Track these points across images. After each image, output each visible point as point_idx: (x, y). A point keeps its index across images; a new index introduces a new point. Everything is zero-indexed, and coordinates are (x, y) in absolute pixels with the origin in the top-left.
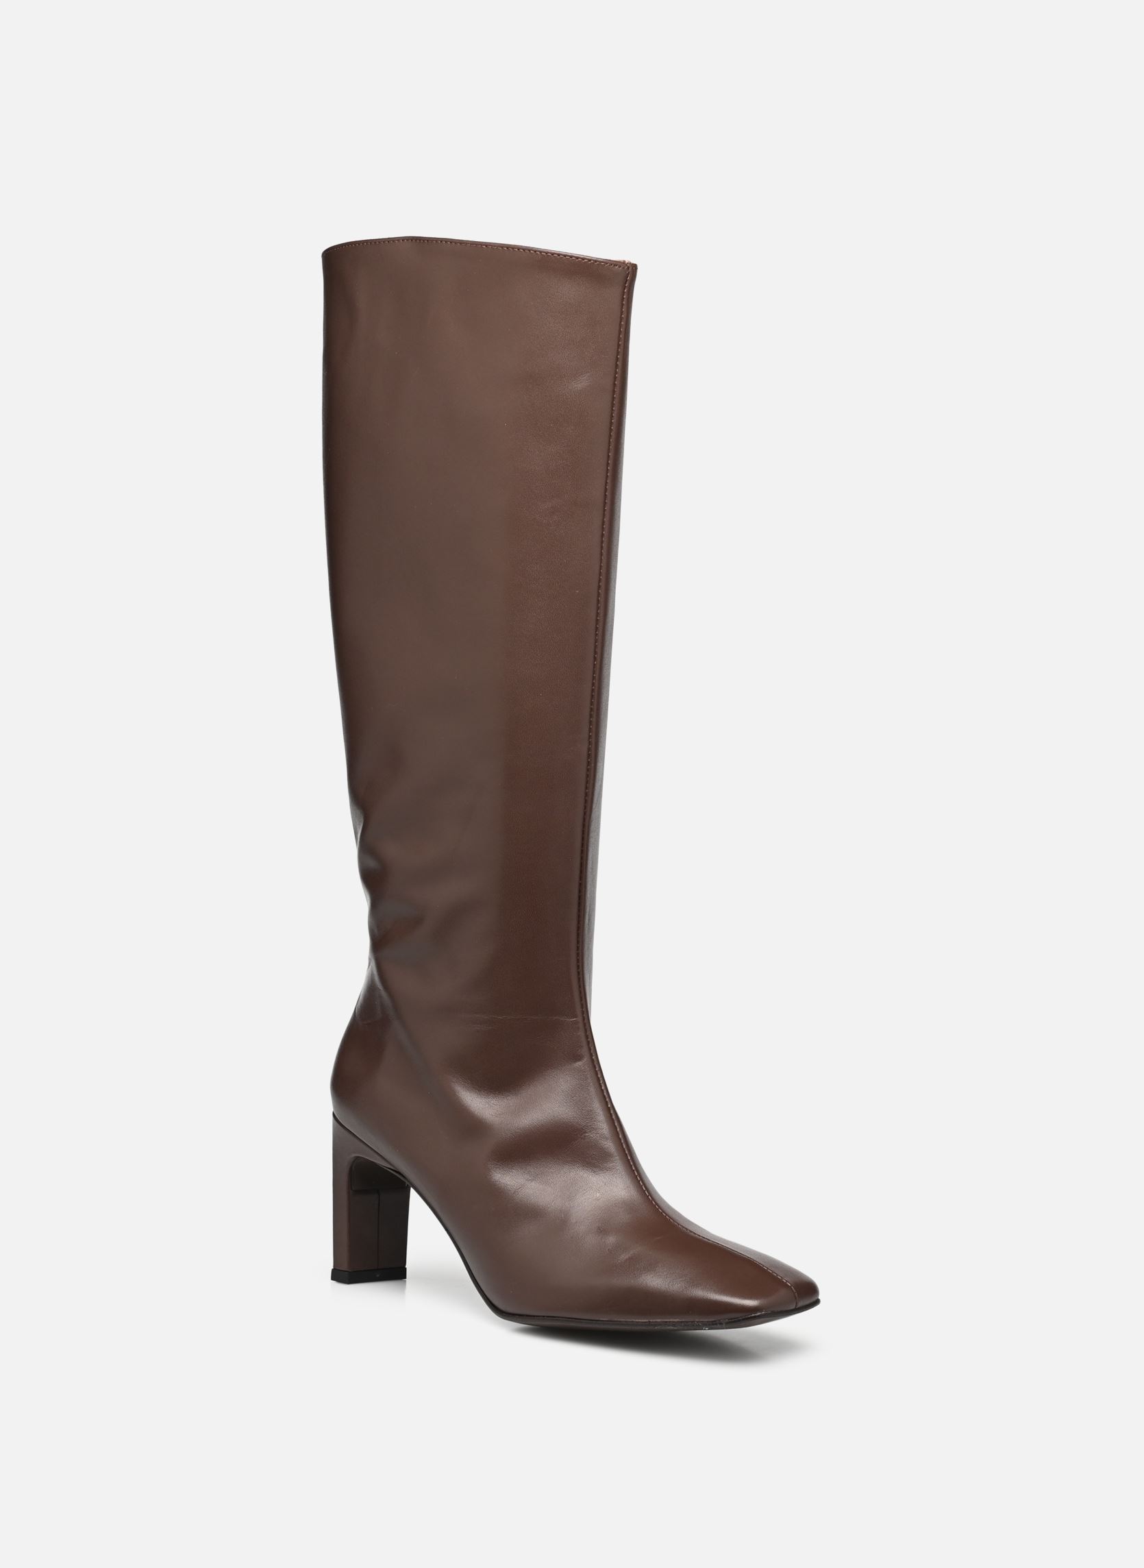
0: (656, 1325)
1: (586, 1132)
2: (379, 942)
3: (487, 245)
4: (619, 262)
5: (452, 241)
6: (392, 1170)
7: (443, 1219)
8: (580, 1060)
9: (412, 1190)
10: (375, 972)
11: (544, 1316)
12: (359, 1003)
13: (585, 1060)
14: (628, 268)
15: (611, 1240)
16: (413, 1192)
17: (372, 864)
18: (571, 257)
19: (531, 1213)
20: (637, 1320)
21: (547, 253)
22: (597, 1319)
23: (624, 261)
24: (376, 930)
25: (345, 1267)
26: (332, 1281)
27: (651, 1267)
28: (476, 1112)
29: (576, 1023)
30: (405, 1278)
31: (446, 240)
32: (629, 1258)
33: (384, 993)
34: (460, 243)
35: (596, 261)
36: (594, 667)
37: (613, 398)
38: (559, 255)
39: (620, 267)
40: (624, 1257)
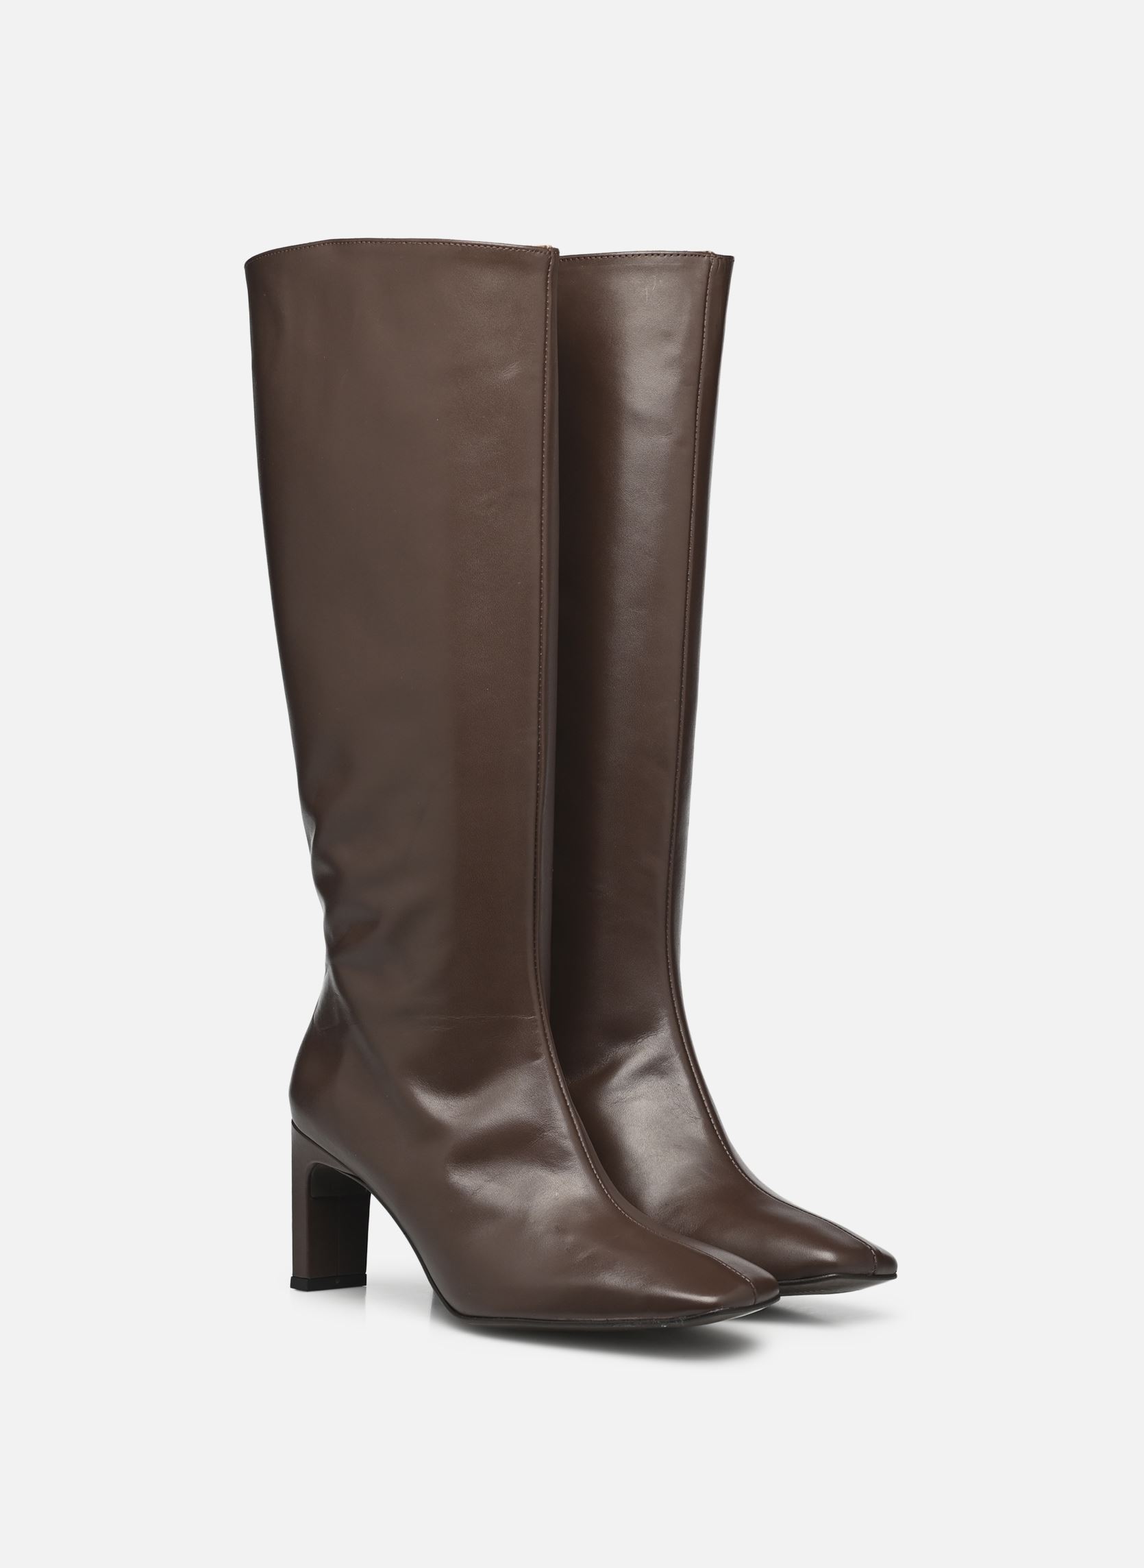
0: (613, 1324)
1: (544, 1131)
2: (335, 948)
3: (407, 241)
4: (540, 247)
5: (372, 240)
6: (349, 1174)
7: (402, 1223)
8: (538, 1058)
9: (373, 1197)
10: (332, 979)
11: (501, 1318)
12: (317, 1011)
13: (544, 1057)
14: (550, 253)
15: (570, 1239)
16: (373, 1199)
17: (326, 869)
18: (492, 246)
19: (490, 1213)
20: (595, 1319)
21: (467, 244)
22: (555, 1319)
23: (546, 247)
24: (332, 936)
25: (304, 1274)
26: (292, 1289)
27: (609, 1266)
28: (435, 1115)
29: (535, 1021)
30: (366, 1285)
31: (366, 240)
32: (588, 1256)
33: (341, 998)
34: (381, 242)
35: (516, 248)
36: (540, 659)
37: (544, 385)
38: (479, 245)
39: (541, 252)
40: (582, 1255)
